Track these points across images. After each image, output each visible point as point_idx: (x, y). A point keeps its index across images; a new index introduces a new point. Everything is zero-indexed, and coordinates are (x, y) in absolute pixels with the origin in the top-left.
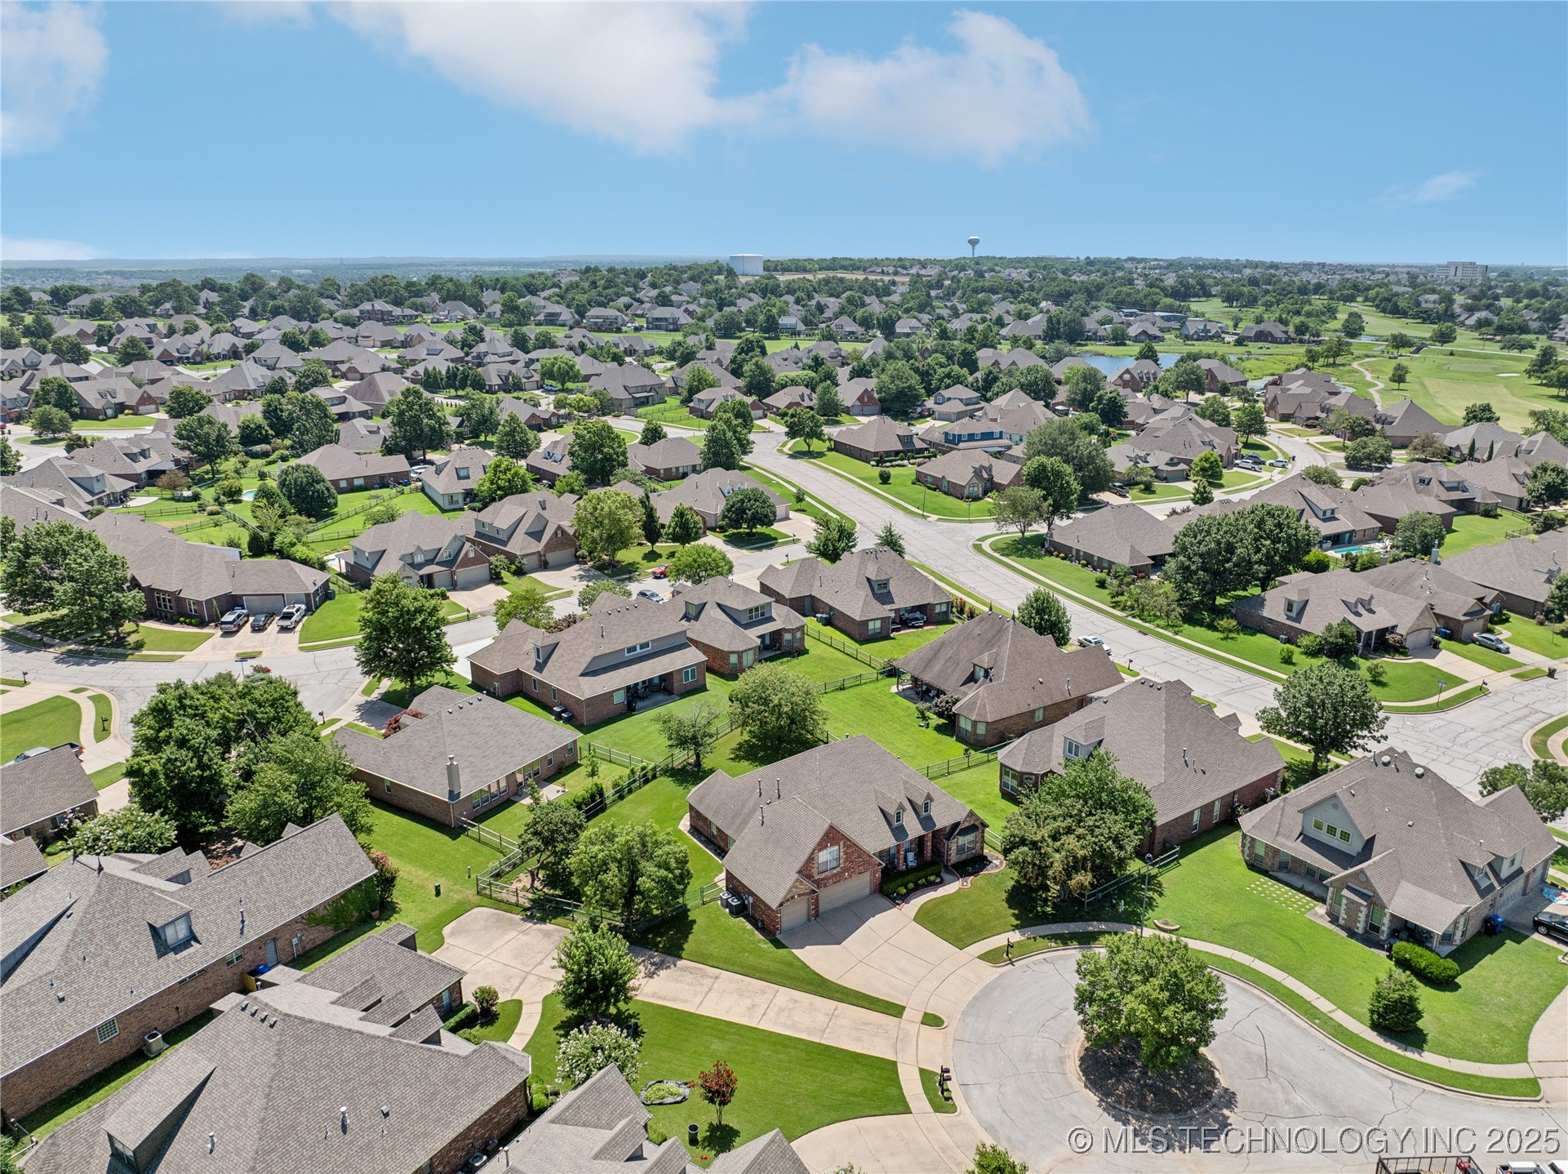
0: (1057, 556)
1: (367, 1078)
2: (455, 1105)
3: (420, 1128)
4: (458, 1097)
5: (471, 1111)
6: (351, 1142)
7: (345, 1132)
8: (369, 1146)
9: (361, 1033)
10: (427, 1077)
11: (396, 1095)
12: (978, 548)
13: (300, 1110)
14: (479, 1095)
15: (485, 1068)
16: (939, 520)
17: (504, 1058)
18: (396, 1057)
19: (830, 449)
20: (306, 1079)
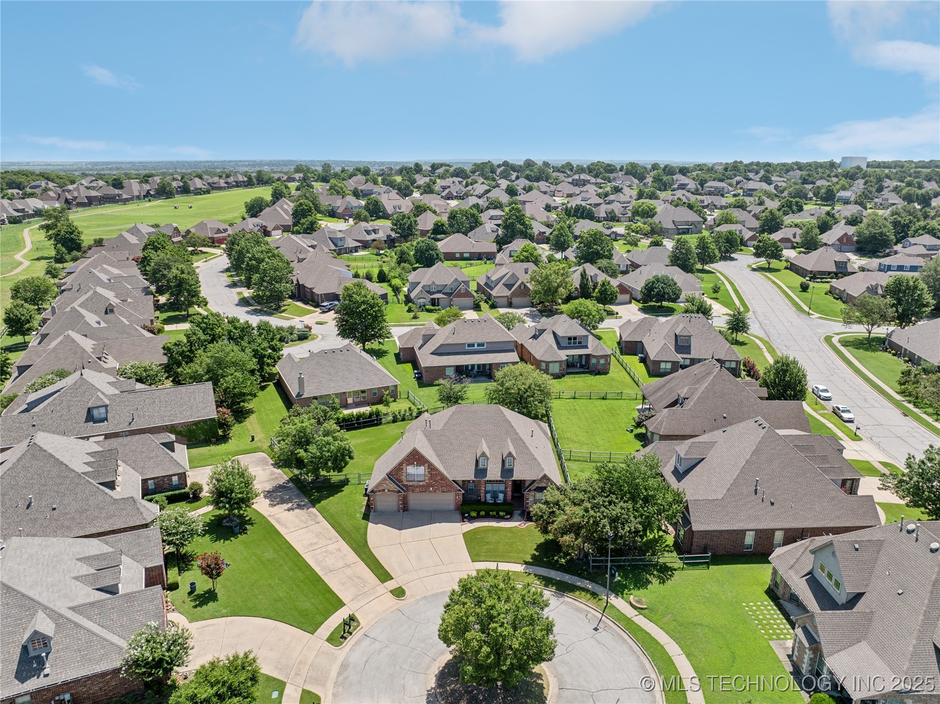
0: (890, 352)
1: (56, 488)
2: (94, 520)
3: (67, 523)
4: (98, 517)
5: (100, 527)
6: (28, 514)
7: (28, 508)
8: (35, 520)
9: (67, 466)
10: (88, 500)
11: (65, 502)
12: (828, 339)
13: (12, 489)
14: (111, 521)
15: (123, 509)
16: (820, 318)
17: (138, 509)
18: (78, 484)
19: (786, 268)
20: (25, 476)
